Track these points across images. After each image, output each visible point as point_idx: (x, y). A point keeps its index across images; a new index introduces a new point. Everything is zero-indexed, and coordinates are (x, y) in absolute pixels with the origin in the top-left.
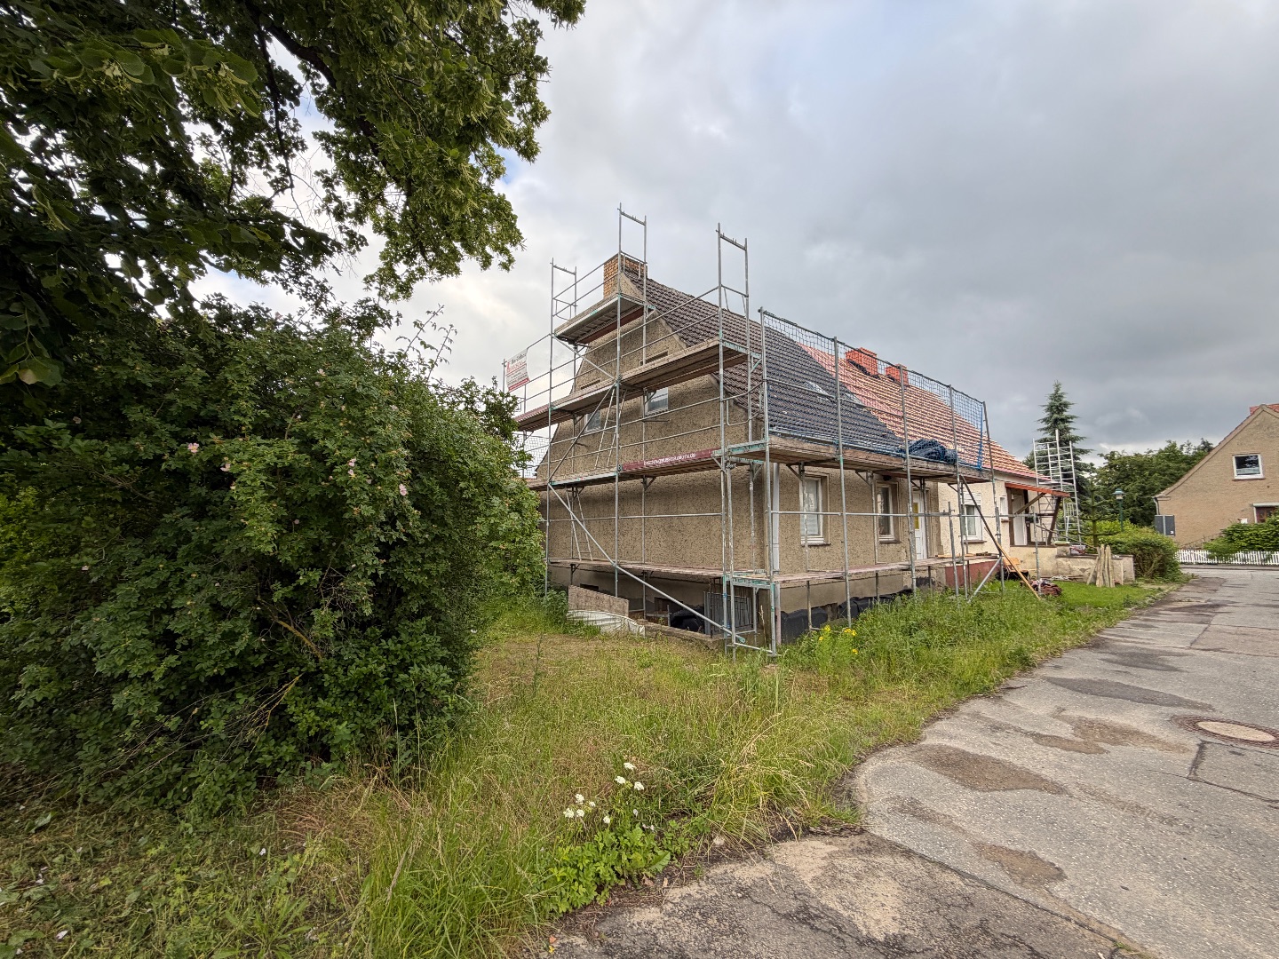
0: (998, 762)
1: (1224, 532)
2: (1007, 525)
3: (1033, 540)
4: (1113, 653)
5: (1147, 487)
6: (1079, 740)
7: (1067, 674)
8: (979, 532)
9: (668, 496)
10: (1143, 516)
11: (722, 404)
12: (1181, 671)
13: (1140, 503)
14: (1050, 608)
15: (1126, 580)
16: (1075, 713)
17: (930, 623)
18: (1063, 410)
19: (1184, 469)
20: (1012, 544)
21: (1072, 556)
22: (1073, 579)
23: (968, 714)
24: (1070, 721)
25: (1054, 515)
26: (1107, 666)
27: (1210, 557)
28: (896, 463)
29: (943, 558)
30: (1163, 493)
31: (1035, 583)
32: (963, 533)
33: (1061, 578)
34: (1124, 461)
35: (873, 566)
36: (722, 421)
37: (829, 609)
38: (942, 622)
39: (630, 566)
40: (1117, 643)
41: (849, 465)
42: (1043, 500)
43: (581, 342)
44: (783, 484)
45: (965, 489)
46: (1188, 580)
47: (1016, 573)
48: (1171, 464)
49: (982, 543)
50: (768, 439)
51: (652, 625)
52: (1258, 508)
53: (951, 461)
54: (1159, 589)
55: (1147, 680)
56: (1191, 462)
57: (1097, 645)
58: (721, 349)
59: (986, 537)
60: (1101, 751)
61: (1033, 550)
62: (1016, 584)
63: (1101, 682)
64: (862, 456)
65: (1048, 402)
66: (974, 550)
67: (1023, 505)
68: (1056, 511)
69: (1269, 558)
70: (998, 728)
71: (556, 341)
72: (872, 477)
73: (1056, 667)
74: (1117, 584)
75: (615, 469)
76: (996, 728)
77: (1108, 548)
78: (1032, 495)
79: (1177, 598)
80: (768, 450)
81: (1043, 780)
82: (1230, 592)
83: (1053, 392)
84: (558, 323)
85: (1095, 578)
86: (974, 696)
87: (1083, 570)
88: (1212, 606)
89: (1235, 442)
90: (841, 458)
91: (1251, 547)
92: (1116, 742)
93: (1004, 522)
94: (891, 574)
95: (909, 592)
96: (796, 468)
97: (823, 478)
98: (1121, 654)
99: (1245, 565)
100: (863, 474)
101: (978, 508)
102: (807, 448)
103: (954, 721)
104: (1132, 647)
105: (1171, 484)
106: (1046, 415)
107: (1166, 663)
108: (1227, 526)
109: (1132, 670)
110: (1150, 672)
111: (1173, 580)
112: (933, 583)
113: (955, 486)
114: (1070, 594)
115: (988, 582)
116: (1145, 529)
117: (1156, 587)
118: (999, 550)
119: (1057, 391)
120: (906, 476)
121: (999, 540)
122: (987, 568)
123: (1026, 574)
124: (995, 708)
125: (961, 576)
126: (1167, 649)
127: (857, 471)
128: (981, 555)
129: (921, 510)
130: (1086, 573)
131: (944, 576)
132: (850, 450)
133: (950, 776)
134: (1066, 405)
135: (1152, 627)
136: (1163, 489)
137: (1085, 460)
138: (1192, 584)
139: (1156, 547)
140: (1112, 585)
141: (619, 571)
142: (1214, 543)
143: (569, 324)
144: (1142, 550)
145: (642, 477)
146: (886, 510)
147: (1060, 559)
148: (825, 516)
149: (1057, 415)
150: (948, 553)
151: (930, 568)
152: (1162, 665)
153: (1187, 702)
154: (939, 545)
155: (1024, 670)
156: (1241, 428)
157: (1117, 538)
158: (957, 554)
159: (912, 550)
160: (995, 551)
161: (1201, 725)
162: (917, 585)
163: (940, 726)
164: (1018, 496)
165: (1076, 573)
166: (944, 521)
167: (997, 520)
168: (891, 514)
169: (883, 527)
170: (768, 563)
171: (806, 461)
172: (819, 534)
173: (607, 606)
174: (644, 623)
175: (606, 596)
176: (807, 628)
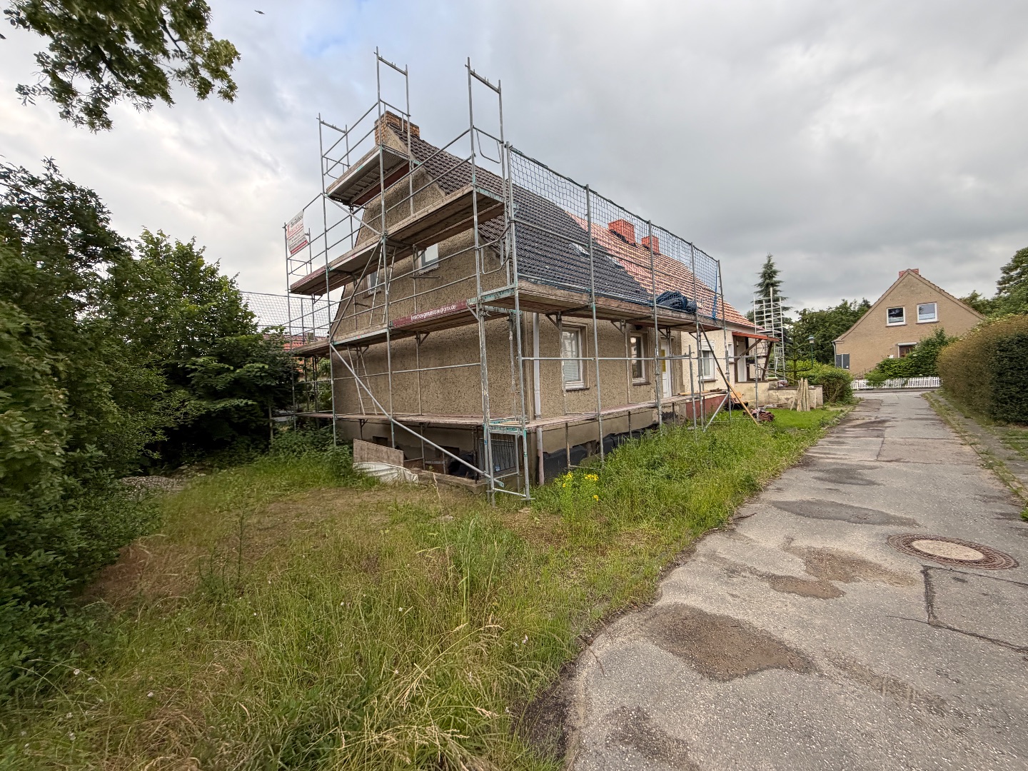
0: (737, 625)
1: (879, 365)
2: (733, 366)
3: (751, 377)
4: (820, 471)
5: (827, 335)
6: (813, 578)
7: (790, 496)
8: (713, 373)
9: (441, 350)
10: (823, 357)
11: (477, 252)
12: (879, 485)
13: (822, 347)
14: (766, 432)
15: (818, 405)
16: (802, 542)
17: (672, 456)
18: (773, 277)
19: (852, 321)
20: (736, 381)
21: (779, 388)
22: (780, 406)
23: (704, 555)
24: (799, 552)
25: (767, 357)
26: (819, 484)
27: (868, 384)
28: (646, 312)
29: (684, 395)
30: (839, 339)
31: (754, 412)
32: (700, 374)
33: (771, 406)
34: (813, 315)
35: (625, 406)
36: (478, 270)
37: (589, 445)
38: (682, 455)
39: (404, 419)
40: (821, 460)
41: (603, 314)
42: (759, 345)
43: (355, 203)
44: (543, 334)
45: (703, 337)
46: (858, 402)
47: (740, 405)
48: (843, 317)
49: (714, 381)
50: (517, 284)
51: (425, 473)
52: (901, 347)
53: (692, 311)
54: (842, 411)
55: (853, 496)
56: (857, 316)
57: (806, 463)
58: (475, 195)
59: (718, 377)
60: (837, 593)
61: (753, 385)
62: (740, 413)
63: (819, 503)
64: (614, 305)
65: (762, 270)
66: (708, 387)
67: (745, 350)
68: (769, 352)
69: (906, 383)
70: (733, 572)
71: (328, 201)
72: (625, 326)
73: (779, 489)
74: (812, 408)
75: (386, 326)
76: (732, 571)
77: (806, 380)
78: (751, 341)
79: (854, 417)
80: (517, 295)
81: (787, 649)
82: (890, 410)
83: (766, 262)
84: (329, 182)
85: (796, 404)
86: (711, 531)
87: (787, 399)
88: (879, 422)
89: (889, 298)
90: (593, 305)
91: (895, 375)
92: (848, 579)
93: (731, 363)
94: (640, 412)
95: (655, 426)
96: (553, 317)
97: (583, 328)
98: (828, 471)
99: (891, 389)
100: (618, 324)
101: (712, 352)
102: (559, 295)
103: (692, 565)
104: (834, 463)
105: (843, 332)
106: (761, 280)
107: (865, 477)
108: (880, 361)
109: (840, 487)
110: (855, 487)
111: (849, 403)
112: (677, 416)
113: (695, 334)
114: (780, 418)
115: (718, 414)
116: (825, 366)
117: (839, 409)
118: (728, 386)
119: (769, 261)
120: (653, 325)
121: (728, 377)
122: (718, 401)
123: (747, 404)
124: (730, 543)
125: (699, 409)
126: (861, 463)
127: (613, 321)
128: (714, 391)
129: (667, 354)
130: (790, 401)
131: (685, 410)
132: (603, 299)
133: (686, 657)
134: (775, 272)
135: (843, 443)
136: (838, 336)
137: (787, 315)
138: (861, 405)
139: (839, 378)
140: (809, 409)
141: (395, 424)
142: (872, 374)
143: (339, 182)
144: (828, 381)
145: (414, 333)
146: (639, 355)
147: (771, 392)
148: (585, 361)
149: (769, 280)
150: (688, 391)
151: (673, 404)
152: (862, 479)
153: (894, 517)
154: (682, 385)
155: (752, 496)
156: (894, 287)
157: (810, 373)
158: (695, 392)
159: (658, 391)
160: (724, 387)
161: (915, 544)
162: (663, 419)
163: (678, 575)
164: (741, 342)
165: (783, 401)
166: (686, 363)
167: (727, 361)
168: (643, 358)
169: (637, 371)
170: (531, 408)
171: (563, 310)
172: (579, 380)
173: (386, 457)
174: (418, 472)
175: (384, 448)
176: (567, 466)
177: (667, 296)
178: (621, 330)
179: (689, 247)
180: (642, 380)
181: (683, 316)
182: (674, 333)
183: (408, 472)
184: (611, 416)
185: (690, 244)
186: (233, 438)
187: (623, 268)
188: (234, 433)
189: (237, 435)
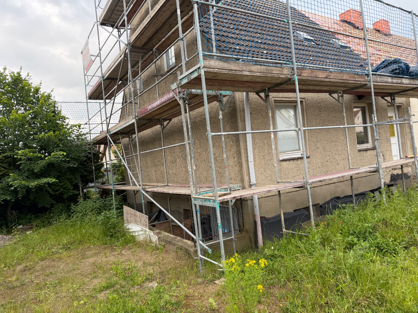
11: (182, 42)
28: (363, 81)
44: (254, 111)
50: (202, 63)
51: (163, 234)
53: (415, 75)
72: (343, 97)
75: (134, 116)
80: (203, 73)
90: (296, 78)
132: (307, 71)
143: (104, 11)
145: (159, 120)
151: (402, 166)
159: (386, 154)
168: (368, 125)
169: (362, 139)
170: (246, 178)
171: (268, 86)
172: (299, 150)
173: (139, 221)
174: (158, 234)
175: (138, 213)
176: (282, 231)
177: (386, 64)
178: (338, 101)
179: (410, 15)
180: (369, 145)
181: (405, 81)
182: (399, 100)
183: (152, 234)
184: (323, 183)
185: (410, 12)
186: (52, 205)
187: (350, 48)
188: (53, 202)
189: (55, 203)
